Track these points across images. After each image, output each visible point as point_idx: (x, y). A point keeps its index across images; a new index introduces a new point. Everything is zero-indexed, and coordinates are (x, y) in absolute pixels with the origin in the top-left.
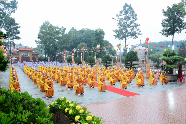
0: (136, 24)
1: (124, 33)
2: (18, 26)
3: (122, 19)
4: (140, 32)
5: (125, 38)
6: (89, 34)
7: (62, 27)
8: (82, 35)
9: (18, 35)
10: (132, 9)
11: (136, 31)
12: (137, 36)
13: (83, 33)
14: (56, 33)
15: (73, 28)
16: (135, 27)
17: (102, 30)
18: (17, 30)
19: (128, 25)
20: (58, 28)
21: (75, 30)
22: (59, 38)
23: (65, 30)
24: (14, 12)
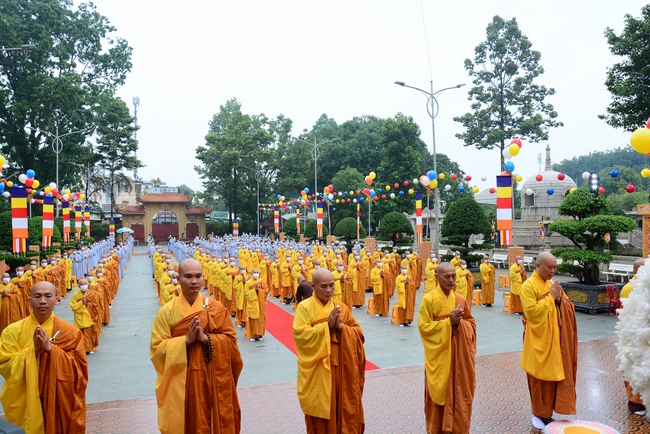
0: (540, 89)
1: (497, 123)
2: (132, 125)
3: (487, 73)
4: (553, 115)
5: (499, 144)
6: (373, 133)
7: (280, 118)
8: (351, 141)
9: (132, 154)
10: (518, 35)
11: (540, 112)
12: (544, 131)
13: (354, 131)
14: (255, 138)
15: (324, 116)
16: (537, 99)
17: (411, 120)
18: (128, 137)
19: (510, 96)
20: (264, 121)
21: (332, 123)
22: (266, 157)
23: (288, 126)
24: (121, 81)
